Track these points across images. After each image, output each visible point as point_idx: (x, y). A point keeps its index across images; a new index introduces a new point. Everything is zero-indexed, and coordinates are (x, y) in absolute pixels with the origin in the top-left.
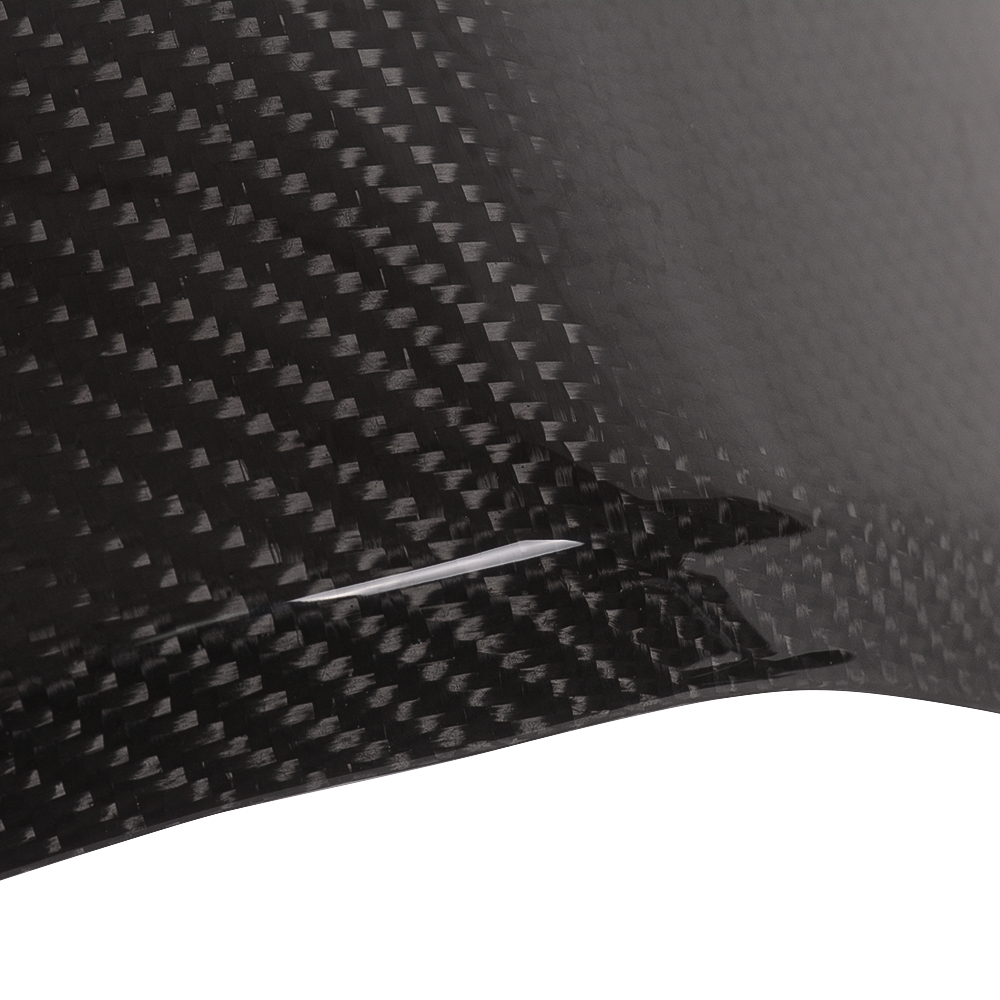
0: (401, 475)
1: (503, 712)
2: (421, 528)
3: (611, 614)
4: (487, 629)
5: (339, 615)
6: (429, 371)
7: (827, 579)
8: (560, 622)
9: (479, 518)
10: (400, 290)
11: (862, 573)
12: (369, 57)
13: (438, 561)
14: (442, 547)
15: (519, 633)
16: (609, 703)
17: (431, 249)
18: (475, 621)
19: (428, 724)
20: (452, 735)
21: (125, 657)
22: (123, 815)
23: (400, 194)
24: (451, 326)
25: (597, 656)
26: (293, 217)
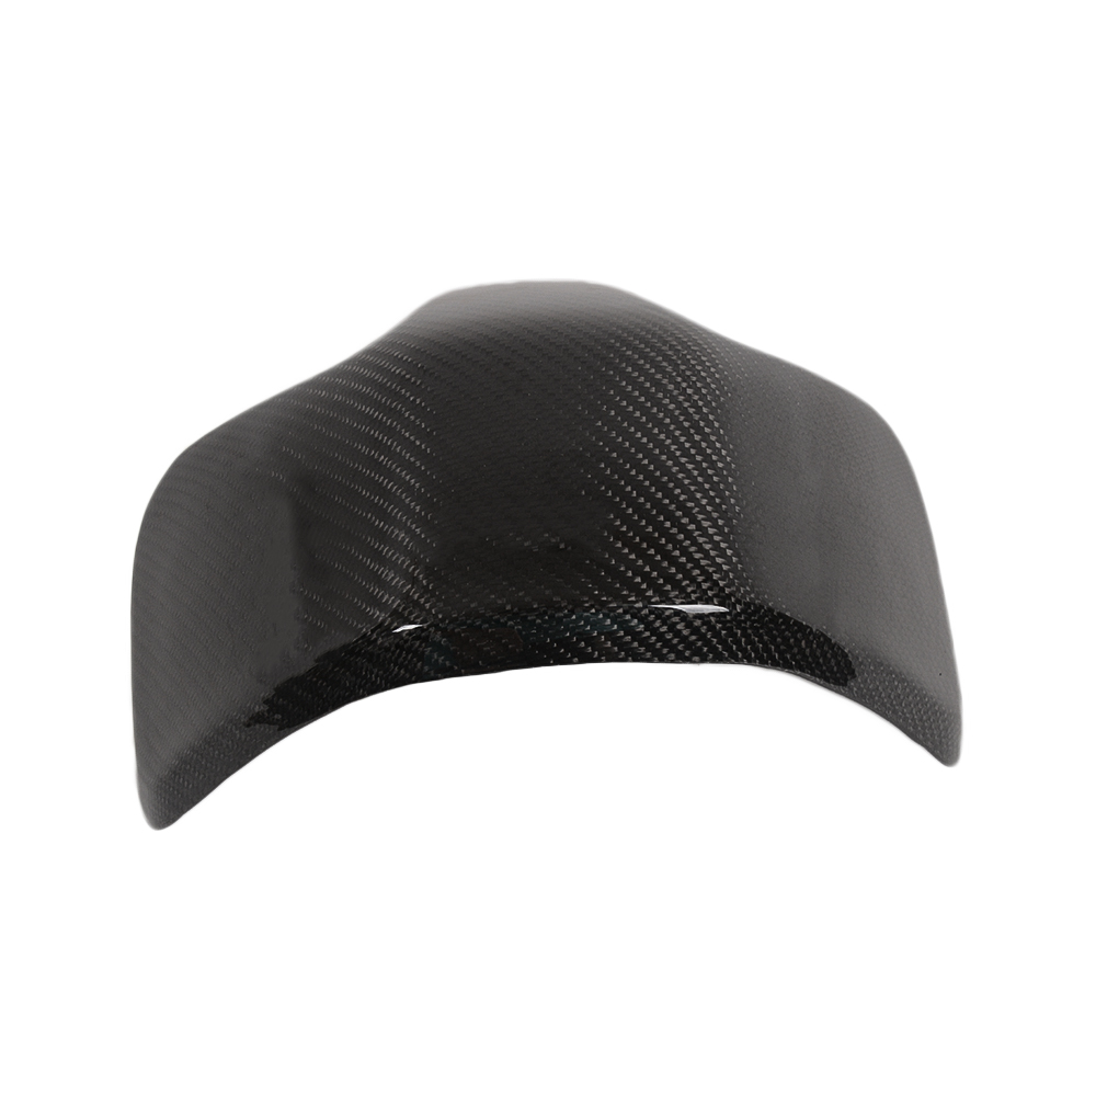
0: (670, 579)
1: (687, 653)
2: (672, 594)
3: (724, 632)
4: (686, 627)
5: (667, 613)
6: (684, 552)
7: (792, 640)
8: (708, 630)
9: (688, 595)
10: (682, 529)
11: (803, 642)
12: (690, 466)
13: (674, 604)
14: (678, 601)
15: (695, 631)
16: (718, 658)
17: (693, 520)
18: (683, 624)
19: (665, 651)
20: (672, 656)
21: (605, 611)
22: (573, 657)
23: (690, 504)
24: (694, 542)
25: (717, 643)
26: (657, 504)
